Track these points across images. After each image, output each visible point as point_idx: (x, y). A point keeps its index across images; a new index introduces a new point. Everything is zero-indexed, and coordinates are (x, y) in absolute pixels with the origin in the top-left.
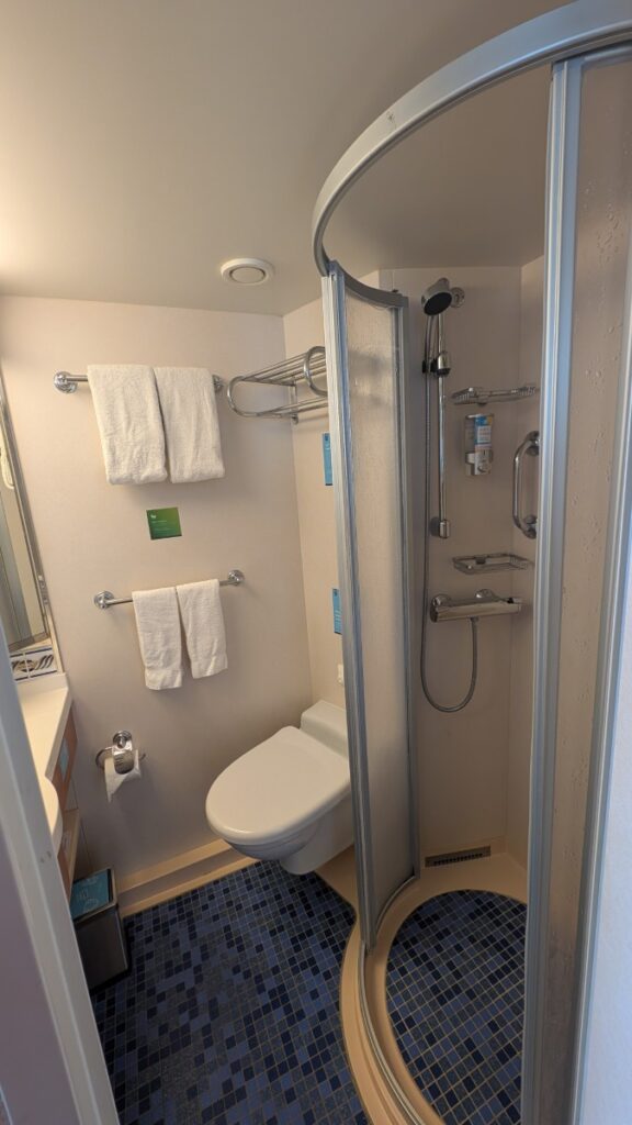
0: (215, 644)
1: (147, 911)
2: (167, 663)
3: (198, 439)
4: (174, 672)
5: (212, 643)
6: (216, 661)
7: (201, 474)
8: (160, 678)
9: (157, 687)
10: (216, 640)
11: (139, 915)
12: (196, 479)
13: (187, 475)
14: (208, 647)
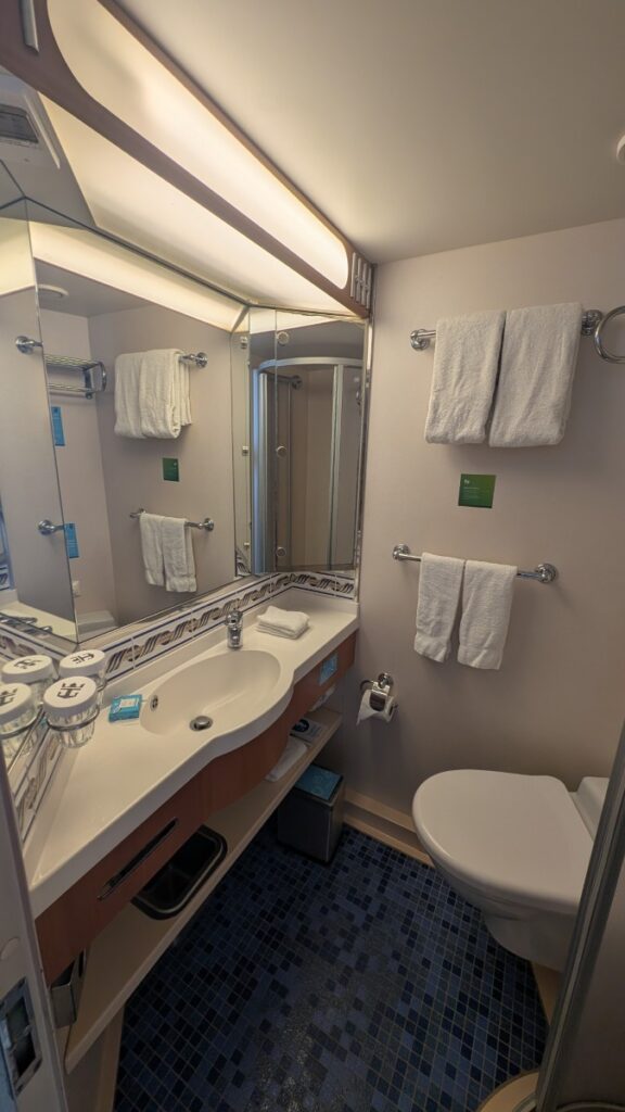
0: (490, 638)
1: (363, 835)
2: (436, 633)
3: (535, 395)
4: (439, 646)
5: (488, 634)
6: (485, 656)
7: (527, 437)
8: (425, 643)
9: (420, 651)
10: (492, 634)
11: (357, 832)
12: (519, 444)
13: (508, 438)
14: (482, 636)
